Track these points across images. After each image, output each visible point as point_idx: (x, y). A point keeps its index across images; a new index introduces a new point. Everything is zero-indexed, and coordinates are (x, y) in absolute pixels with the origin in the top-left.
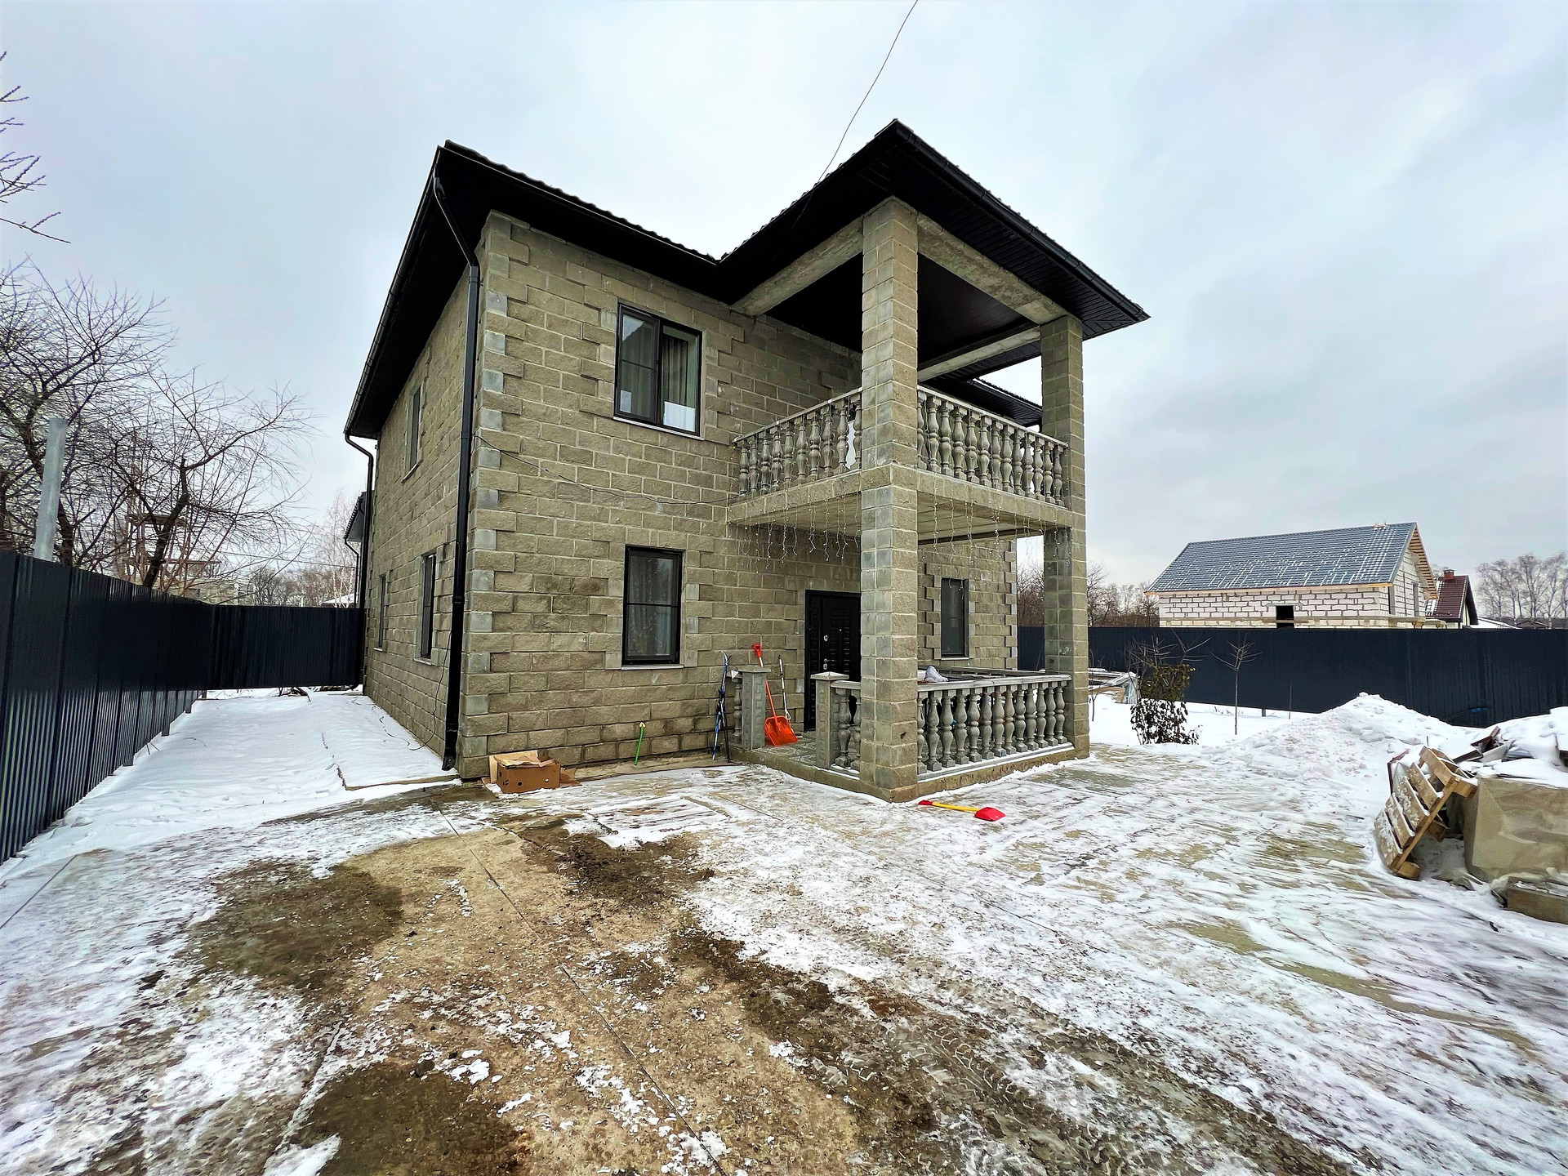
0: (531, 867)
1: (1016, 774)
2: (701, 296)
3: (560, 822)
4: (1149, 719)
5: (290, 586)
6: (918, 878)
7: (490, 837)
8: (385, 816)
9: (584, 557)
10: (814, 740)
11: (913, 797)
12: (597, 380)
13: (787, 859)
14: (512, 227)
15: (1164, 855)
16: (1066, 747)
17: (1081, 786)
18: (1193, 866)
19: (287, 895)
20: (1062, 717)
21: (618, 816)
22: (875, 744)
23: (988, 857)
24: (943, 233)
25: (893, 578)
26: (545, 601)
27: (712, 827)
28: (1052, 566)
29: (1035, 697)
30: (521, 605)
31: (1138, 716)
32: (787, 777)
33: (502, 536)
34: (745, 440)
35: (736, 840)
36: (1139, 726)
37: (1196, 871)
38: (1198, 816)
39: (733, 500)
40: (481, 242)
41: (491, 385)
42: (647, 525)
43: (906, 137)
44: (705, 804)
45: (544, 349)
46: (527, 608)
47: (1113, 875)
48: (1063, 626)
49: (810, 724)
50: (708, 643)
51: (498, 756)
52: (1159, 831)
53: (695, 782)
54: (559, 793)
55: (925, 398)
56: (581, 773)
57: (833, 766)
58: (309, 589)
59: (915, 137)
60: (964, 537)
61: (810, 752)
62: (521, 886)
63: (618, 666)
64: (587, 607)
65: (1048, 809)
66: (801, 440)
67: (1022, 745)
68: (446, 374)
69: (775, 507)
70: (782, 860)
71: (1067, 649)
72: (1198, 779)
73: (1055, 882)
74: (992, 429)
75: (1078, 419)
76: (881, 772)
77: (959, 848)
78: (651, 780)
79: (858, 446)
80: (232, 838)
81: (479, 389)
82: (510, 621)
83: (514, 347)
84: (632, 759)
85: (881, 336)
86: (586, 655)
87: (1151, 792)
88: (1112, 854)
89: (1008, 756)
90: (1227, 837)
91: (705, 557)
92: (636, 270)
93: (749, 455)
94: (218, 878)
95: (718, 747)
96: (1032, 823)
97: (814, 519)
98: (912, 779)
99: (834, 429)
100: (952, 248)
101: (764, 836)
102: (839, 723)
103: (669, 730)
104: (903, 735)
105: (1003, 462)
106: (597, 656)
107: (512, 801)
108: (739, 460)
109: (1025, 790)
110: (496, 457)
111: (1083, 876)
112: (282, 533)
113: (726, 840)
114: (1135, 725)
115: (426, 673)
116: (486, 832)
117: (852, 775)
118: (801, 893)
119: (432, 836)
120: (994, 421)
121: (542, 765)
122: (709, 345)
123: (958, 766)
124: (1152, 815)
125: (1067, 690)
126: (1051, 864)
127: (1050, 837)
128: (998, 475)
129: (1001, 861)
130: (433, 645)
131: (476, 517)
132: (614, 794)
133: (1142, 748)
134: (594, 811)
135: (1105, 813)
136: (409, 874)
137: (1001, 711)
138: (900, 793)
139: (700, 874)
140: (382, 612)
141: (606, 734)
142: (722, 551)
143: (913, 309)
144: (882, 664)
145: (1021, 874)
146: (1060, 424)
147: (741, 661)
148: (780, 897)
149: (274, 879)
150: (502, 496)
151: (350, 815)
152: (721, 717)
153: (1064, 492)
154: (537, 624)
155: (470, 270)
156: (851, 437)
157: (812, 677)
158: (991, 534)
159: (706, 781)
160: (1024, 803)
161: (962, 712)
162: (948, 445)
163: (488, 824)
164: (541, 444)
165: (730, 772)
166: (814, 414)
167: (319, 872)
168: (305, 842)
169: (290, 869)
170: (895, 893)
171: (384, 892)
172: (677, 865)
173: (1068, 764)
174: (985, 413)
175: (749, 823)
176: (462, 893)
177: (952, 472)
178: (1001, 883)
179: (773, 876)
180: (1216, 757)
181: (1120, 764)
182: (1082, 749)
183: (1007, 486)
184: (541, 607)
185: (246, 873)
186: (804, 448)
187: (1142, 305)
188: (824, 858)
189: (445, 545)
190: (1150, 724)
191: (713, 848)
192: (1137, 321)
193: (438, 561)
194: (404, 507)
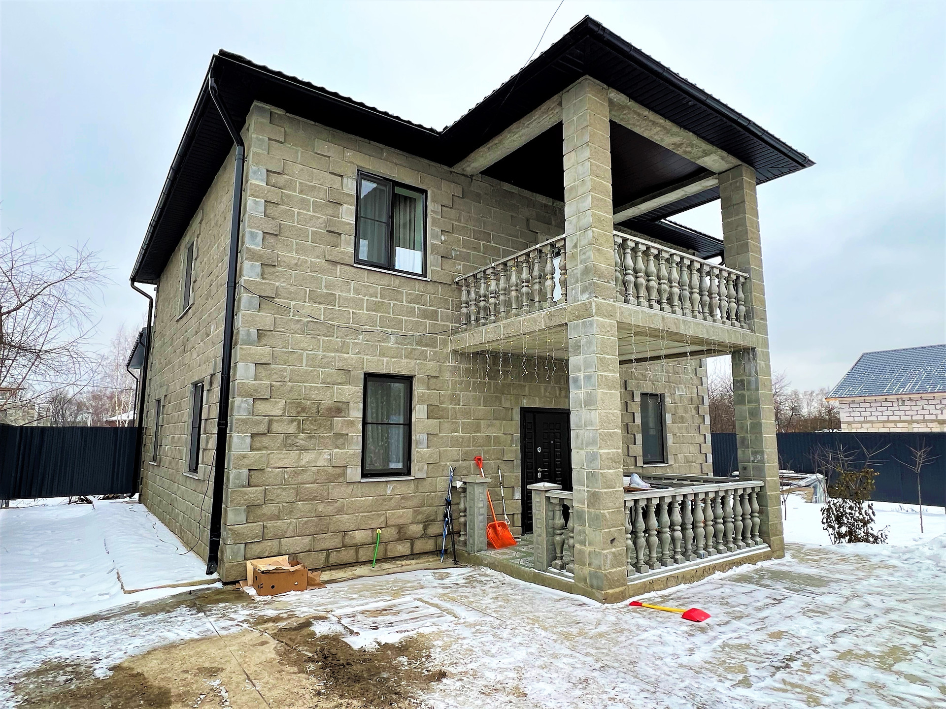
0: (283, 667)
1: (718, 575)
2: (427, 161)
3: (307, 624)
4: (839, 519)
5: (80, 406)
6: (633, 680)
7: (247, 639)
8: (158, 618)
9: (329, 384)
10: (531, 543)
11: (624, 598)
12: (340, 234)
13: (512, 660)
14: (271, 113)
15: (864, 656)
16: (763, 548)
17: (779, 586)
18: (893, 668)
19: (73, 694)
20: (757, 520)
21: (359, 617)
22: (587, 549)
23: (698, 658)
24: (631, 103)
25: (599, 398)
26: (295, 423)
27: (443, 628)
28: (740, 383)
29: (731, 502)
30: (275, 427)
31: (828, 517)
32: (508, 579)
33: (261, 369)
34: (466, 279)
35: (465, 642)
36: (830, 526)
37: (897, 673)
38: (893, 616)
39: (456, 331)
40: (246, 125)
41: (252, 242)
42: (382, 354)
43: (596, 29)
44: (436, 606)
45: (296, 211)
46: (280, 430)
47: (817, 677)
48: (753, 437)
49: (527, 527)
50: (436, 456)
51: (255, 562)
52: (857, 632)
53: (426, 583)
54: (307, 595)
55: (620, 241)
56: (326, 576)
57: (550, 569)
58: (96, 409)
59: (604, 29)
60: (658, 358)
61: (529, 554)
62: (274, 686)
63: (358, 477)
64: (331, 427)
65: (750, 610)
66: (514, 279)
67: (721, 547)
68: (216, 232)
69: (492, 336)
70: (506, 661)
71: (759, 457)
72: (890, 578)
73: (762, 684)
74: (680, 264)
75: (756, 252)
76: (594, 575)
77: (670, 650)
78: (388, 582)
79: (564, 283)
80: (28, 639)
81: (242, 245)
82: (265, 441)
83: (271, 210)
84: (370, 562)
85: (581, 191)
86: (330, 470)
87: (847, 592)
88: (814, 656)
89: (710, 558)
90: (923, 638)
91: (433, 381)
92: (372, 142)
93: (469, 292)
94: (15, 678)
95: (446, 550)
96: (736, 624)
97: (526, 346)
98: (622, 581)
99: (542, 269)
100: (639, 115)
101: (490, 638)
102: (554, 529)
103: (402, 535)
104: (612, 541)
105: (691, 293)
106: (338, 470)
107: (267, 603)
108: (460, 296)
109: (727, 590)
110: (256, 301)
111: (788, 678)
112: (77, 365)
113: (456, 641)
114: (826, 526)
115: (193, 486)
116: (243, 633)
117: (567, 577)
118: (526, 695)
119: (197, 637)
120: (682, 258)
121: (292, 569)
122: (433, 201)
123: (664, 568)
124: (850, 615)
125: (760, 495)
126: (757, 666)
127: (754, 638)
128: (688, 304)
129: (710, 663)
130: (200, 461)
131: (238, 352)
132: (355, 596)
133: (834, 548)
134: (338, 612)
135: (804, 614)
136: (178, 675)
137: (700, 516)
138: (612, 595)
139: (433, 675)
140: (157, 431)
141: (347, 540)
142: (447, 376)
143: (608, 167)
144: (592, 476)
145: (729, 676)
146: (740, 258)
147: (465, 472)
148: (507, 699)
149: (62, 679)
150: (261, 334)
151: (127, 617)
152: (447, 523)
153: (748, 316)
154: (288, 444)
155: (236, 149)
156: (557, 276)
157: (529, 487)
158: (684, 354)
159: (437, 582)
160: (727, 604)
161: (665, 517)
162: (642, 281)
163: (245, 625)
164: (293, 289)
165: (457, 574)
166: (524, 257)
167: (101, 672)
168: (89, 643)
169: (76, 670)
170: (612, 694)
171: (156, 692)
172: (413, 666)
173: (766, 564)
174: (673, 251)
175: (475, 625)
176: (223, 693)
177: (647, 304)
178: (711, 685)
179: (500, 677)
180: (905, 557)
181: (813, 564)
182: (778, 551)
183: (696, 313)
184: (292, 429)
185: (39, 673)
186: (517, 285)
187: (807, 154)
188: (545, 659)
189: (212, 375)
190: (841, 524)
191: (444, 649)
192: (804, 167)
193: (205, 389)
194: (178, 342)
